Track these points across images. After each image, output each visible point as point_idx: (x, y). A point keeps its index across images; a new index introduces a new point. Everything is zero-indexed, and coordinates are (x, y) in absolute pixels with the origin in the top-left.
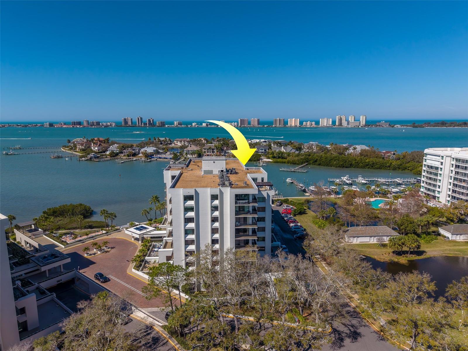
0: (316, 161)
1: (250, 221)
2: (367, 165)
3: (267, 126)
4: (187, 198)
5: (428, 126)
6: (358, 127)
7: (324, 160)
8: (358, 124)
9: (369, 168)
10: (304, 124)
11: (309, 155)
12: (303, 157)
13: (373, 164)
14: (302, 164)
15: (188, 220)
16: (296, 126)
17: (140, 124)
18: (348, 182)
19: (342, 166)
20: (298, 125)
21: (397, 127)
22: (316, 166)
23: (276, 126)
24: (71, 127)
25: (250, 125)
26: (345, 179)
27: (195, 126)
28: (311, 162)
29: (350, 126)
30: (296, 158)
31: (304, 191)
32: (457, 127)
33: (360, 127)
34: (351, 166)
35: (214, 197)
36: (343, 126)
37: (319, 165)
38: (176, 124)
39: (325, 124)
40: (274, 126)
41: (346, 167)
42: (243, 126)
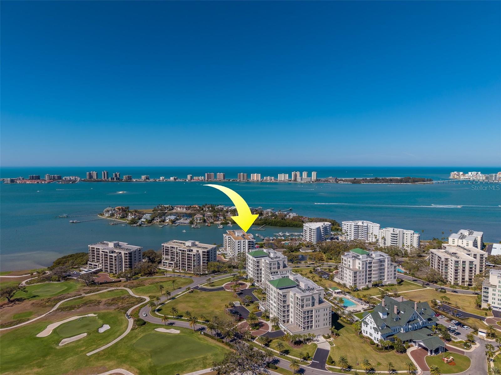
0: (270, 223)
1: (251, 247)
2: (294, 226)
3: (232, 181)
4: (238, 242)
5: (363, 183)
6: (310, 182)
7: (273, 222)
8: (309, 180)
9: (295, 227)
10: (265, 179)
11: (266, 220)
12: (263, 221)
13: (297, 225)
14: (263, 225)
15: (238, 247)
16: (258, 181)
17: (106, 178)
18: (281, 235)
19: (282, 226)
20: (260, 179)
21: (341, 182)
22: (270, 226)
23: (240, 181)
24: (36, 183)
25: (216, 179)
26: (280, 233)
27: (163, 180)
28: (267, 224)
29: (303, 182)
30: (260, 222)
31: (263, 240)
32: (385, 183)
33: (311, 182)
34: (286, 226)
35: (244, 242)
36: (297, 181)
37: (271, 225)
38: (143, 178)
39: (283, 179)
40: (238, 180)
41: (284, 227)
42: (210, 180)
